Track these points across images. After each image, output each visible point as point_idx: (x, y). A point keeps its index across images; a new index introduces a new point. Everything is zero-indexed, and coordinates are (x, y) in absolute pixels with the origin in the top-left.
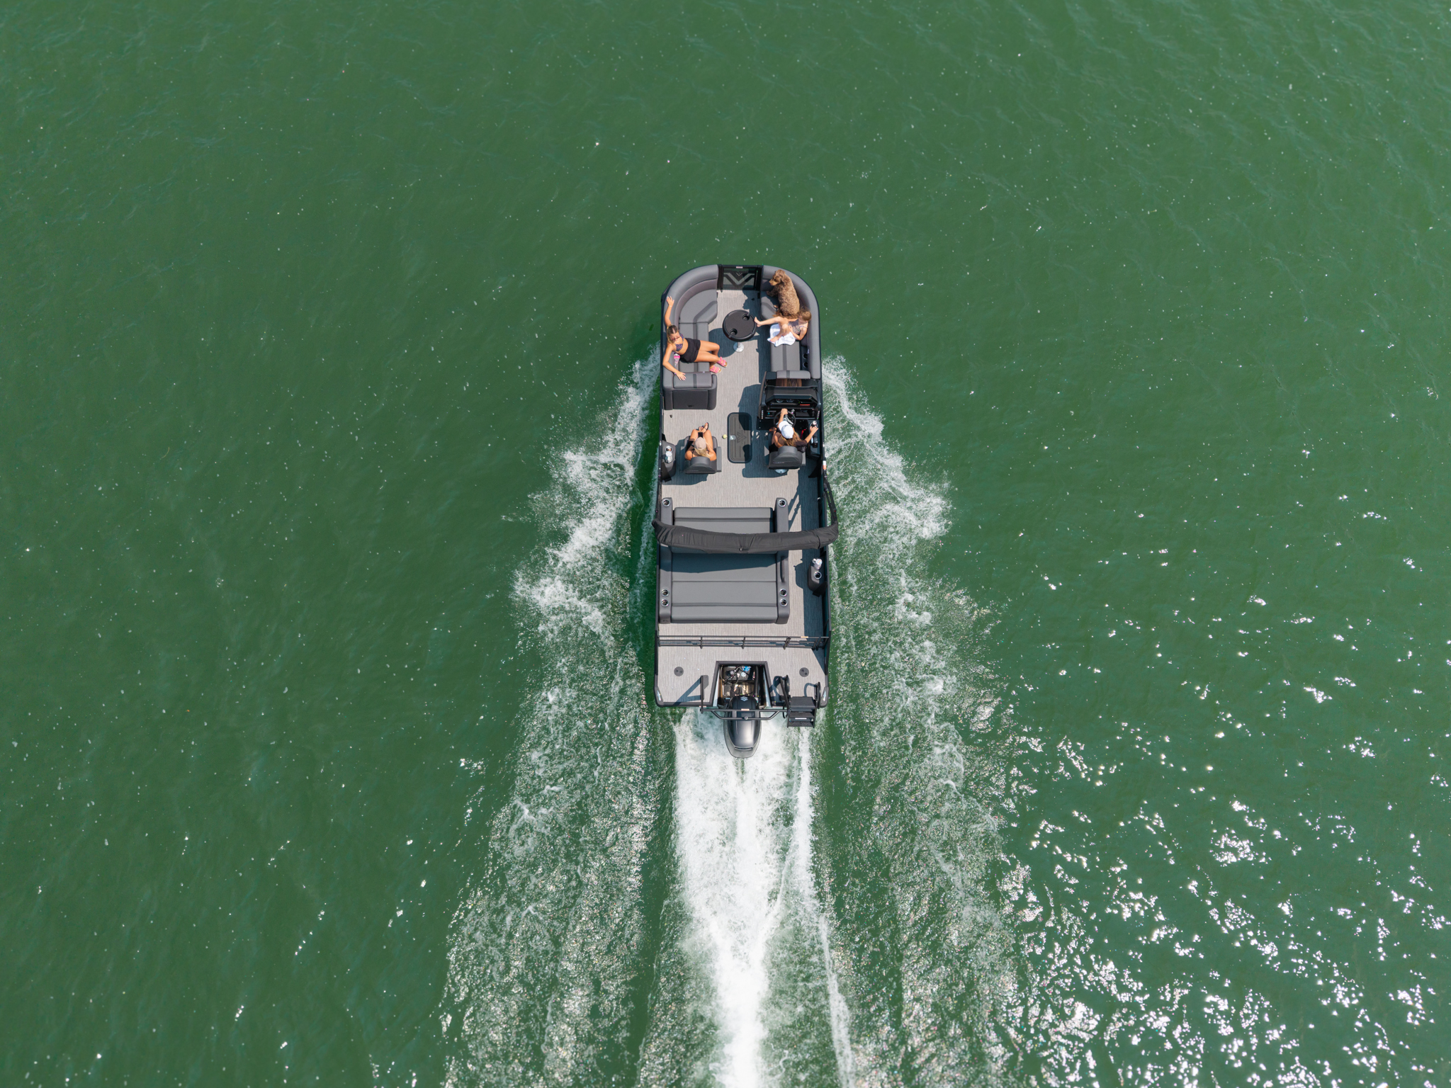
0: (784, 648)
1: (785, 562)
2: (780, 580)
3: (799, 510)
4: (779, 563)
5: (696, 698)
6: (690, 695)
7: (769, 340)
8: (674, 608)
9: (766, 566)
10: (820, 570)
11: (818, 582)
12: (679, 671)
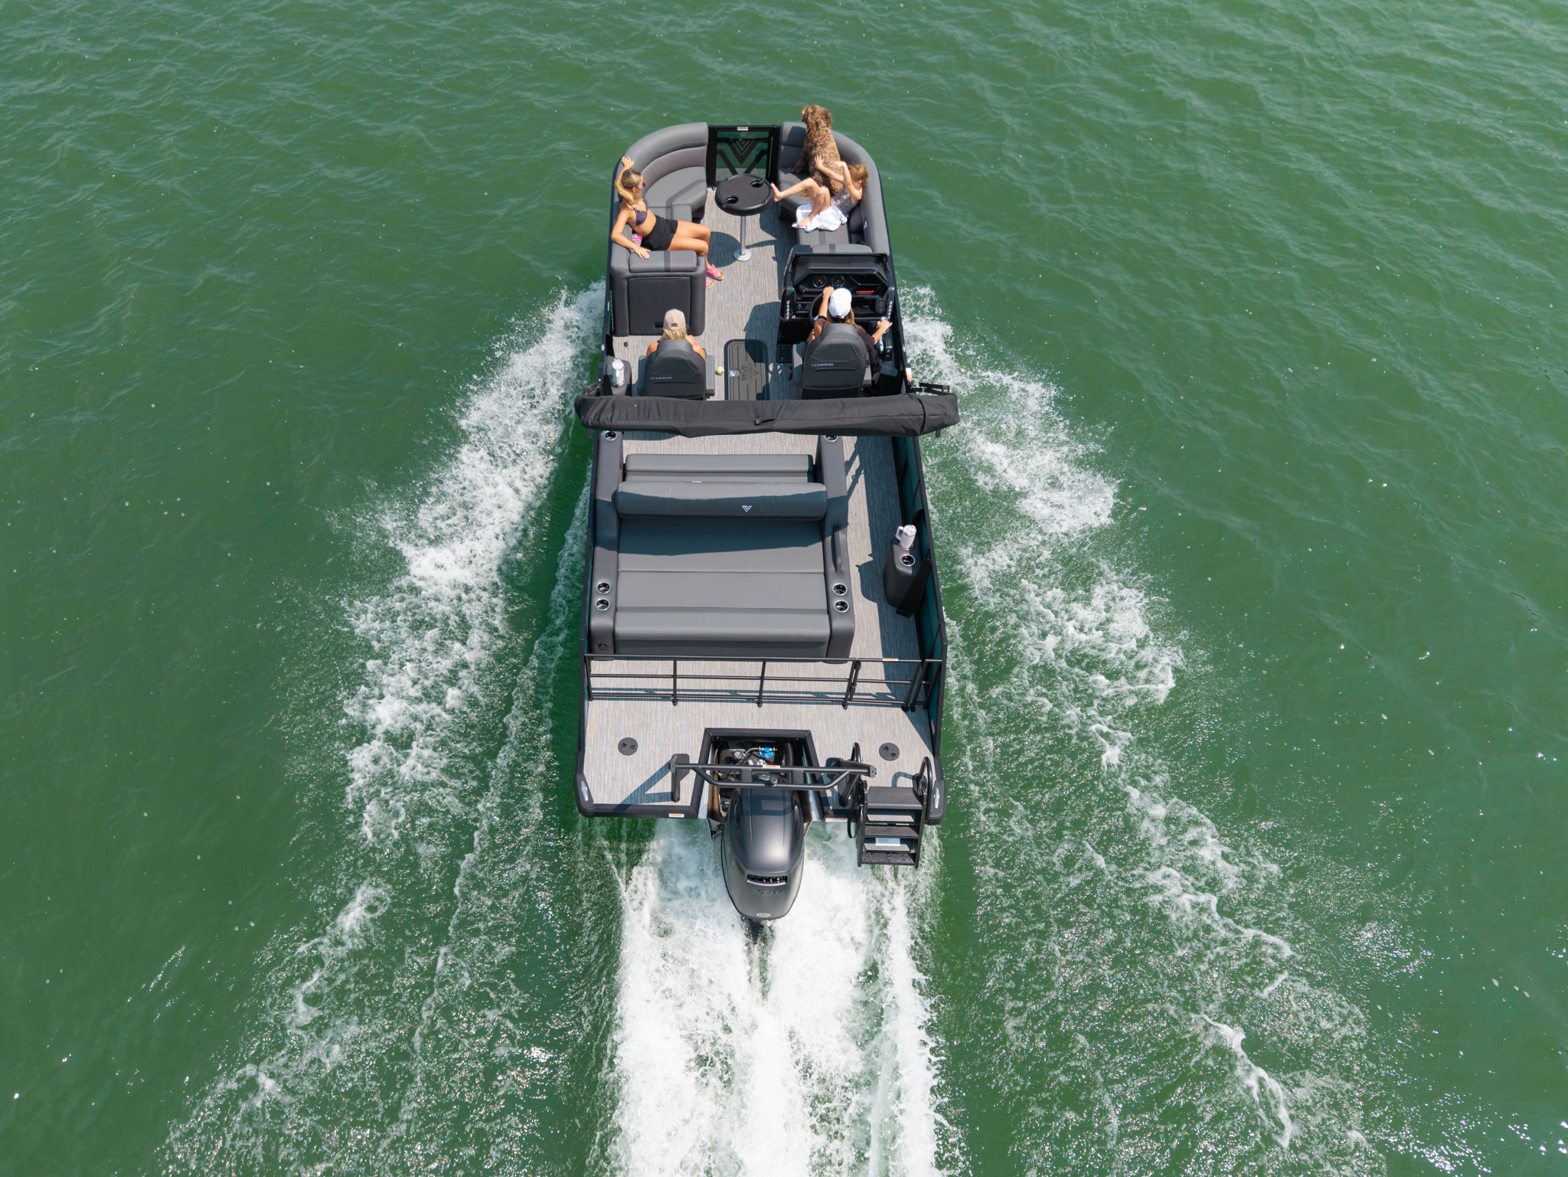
0: (845, 706)
1: (840, 535)
2: (831, 568)
3: (862, 478)
4: (829, 539)
5: (661, 796)
6: (652, 791)
7: (794, 225)
8: (619, 615)
9: (805, 545)
10: (912, 549)
11: (910, 572)
12: (628, 746)
